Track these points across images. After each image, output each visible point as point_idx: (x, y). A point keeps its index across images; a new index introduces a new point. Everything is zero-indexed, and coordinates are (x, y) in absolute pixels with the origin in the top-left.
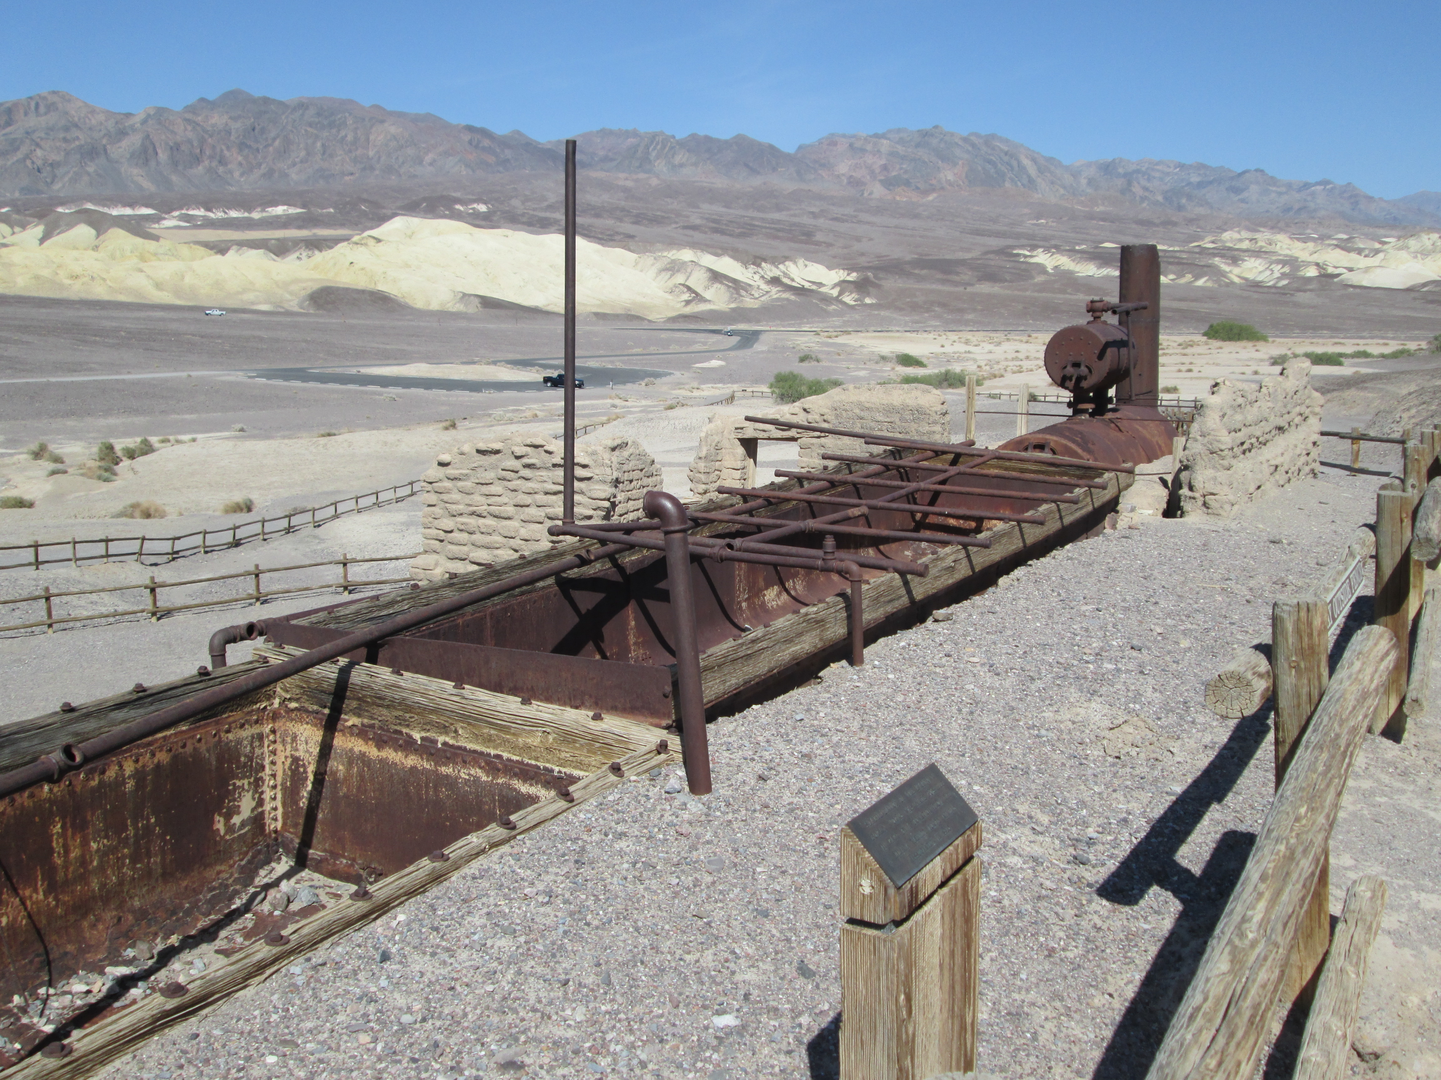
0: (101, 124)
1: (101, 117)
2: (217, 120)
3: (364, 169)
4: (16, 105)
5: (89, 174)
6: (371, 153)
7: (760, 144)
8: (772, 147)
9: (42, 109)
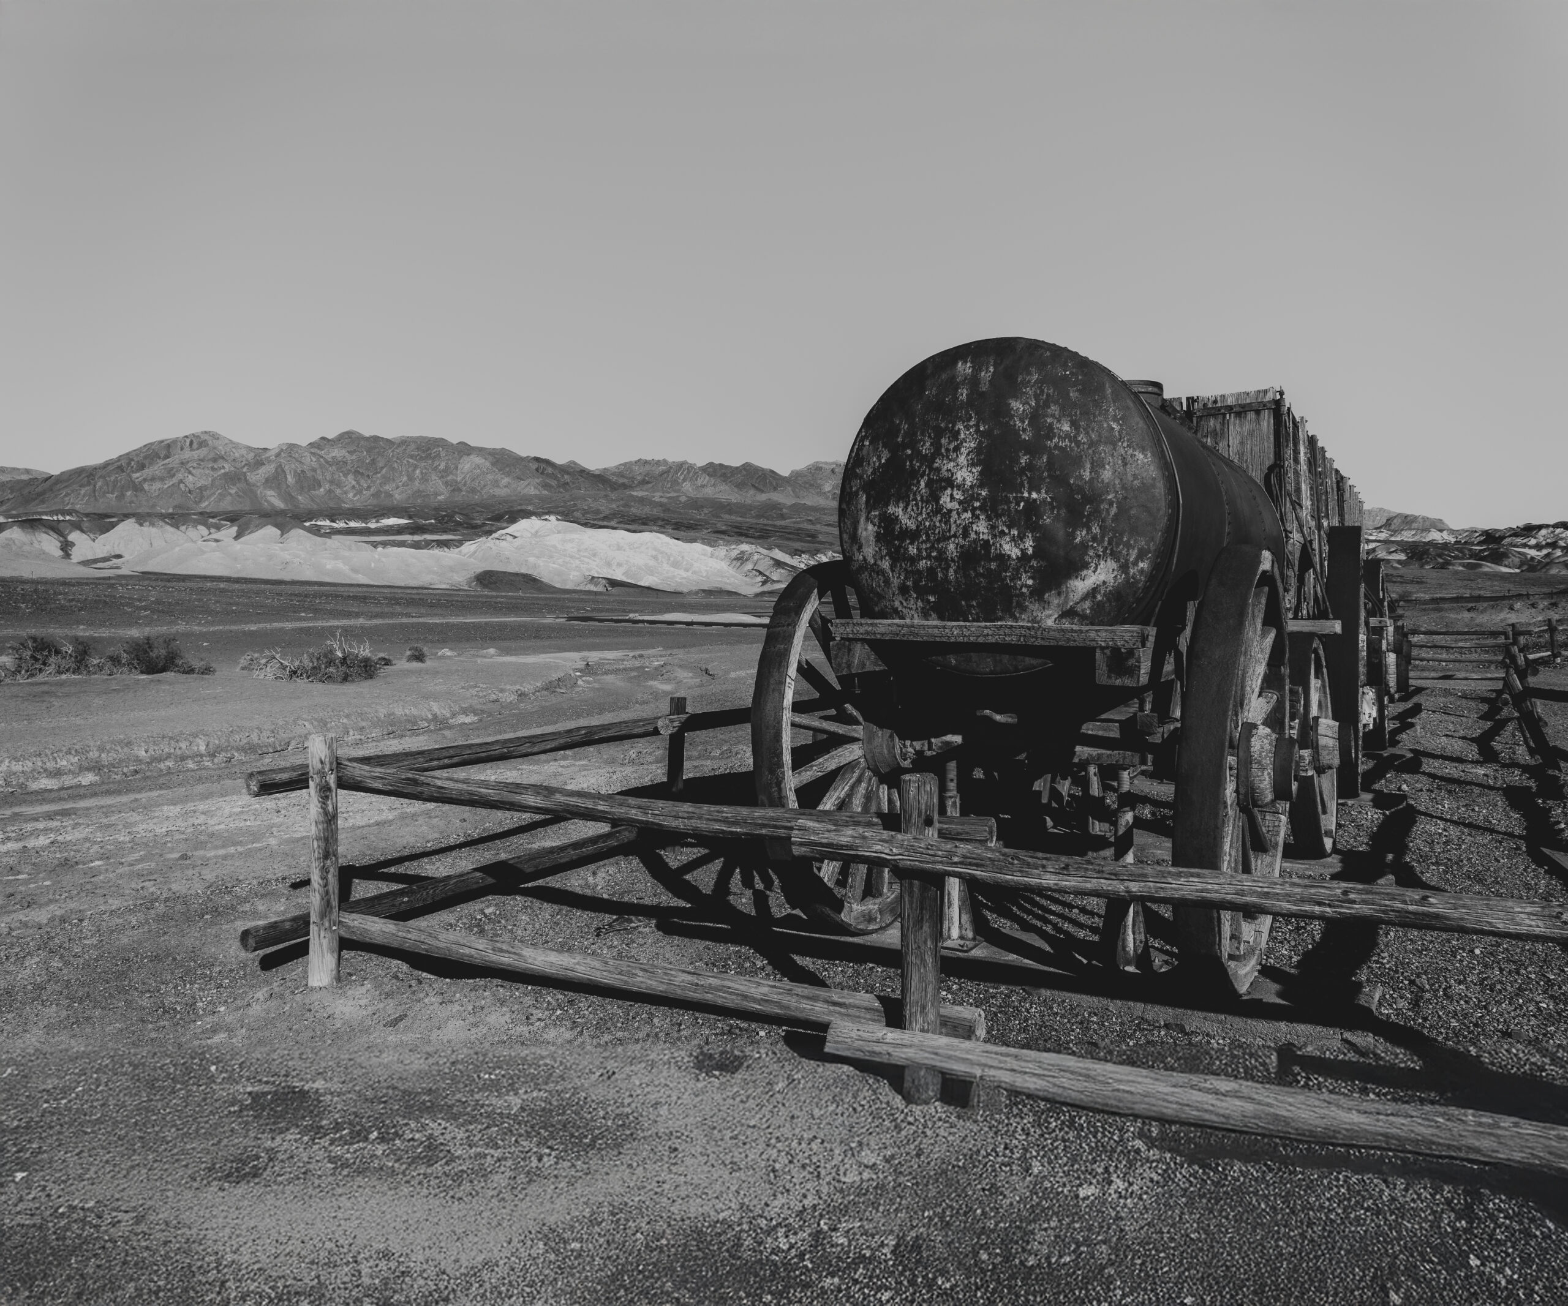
0: (243, 456)
1: (243, 452)
2: (337, 453)
3: (454, 490)
4: (175, 441)
5: (230, 494)
6: (459, 479)
7: (763, 469)
8: (772, 472)
9: (195, 445)
